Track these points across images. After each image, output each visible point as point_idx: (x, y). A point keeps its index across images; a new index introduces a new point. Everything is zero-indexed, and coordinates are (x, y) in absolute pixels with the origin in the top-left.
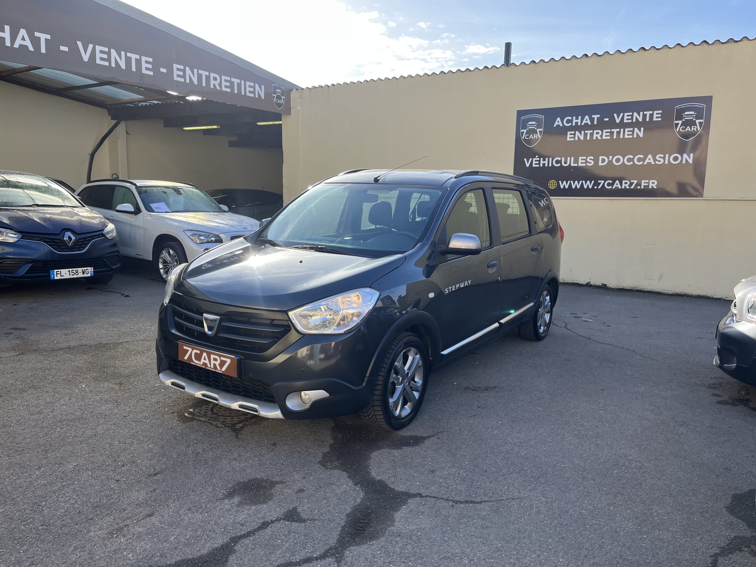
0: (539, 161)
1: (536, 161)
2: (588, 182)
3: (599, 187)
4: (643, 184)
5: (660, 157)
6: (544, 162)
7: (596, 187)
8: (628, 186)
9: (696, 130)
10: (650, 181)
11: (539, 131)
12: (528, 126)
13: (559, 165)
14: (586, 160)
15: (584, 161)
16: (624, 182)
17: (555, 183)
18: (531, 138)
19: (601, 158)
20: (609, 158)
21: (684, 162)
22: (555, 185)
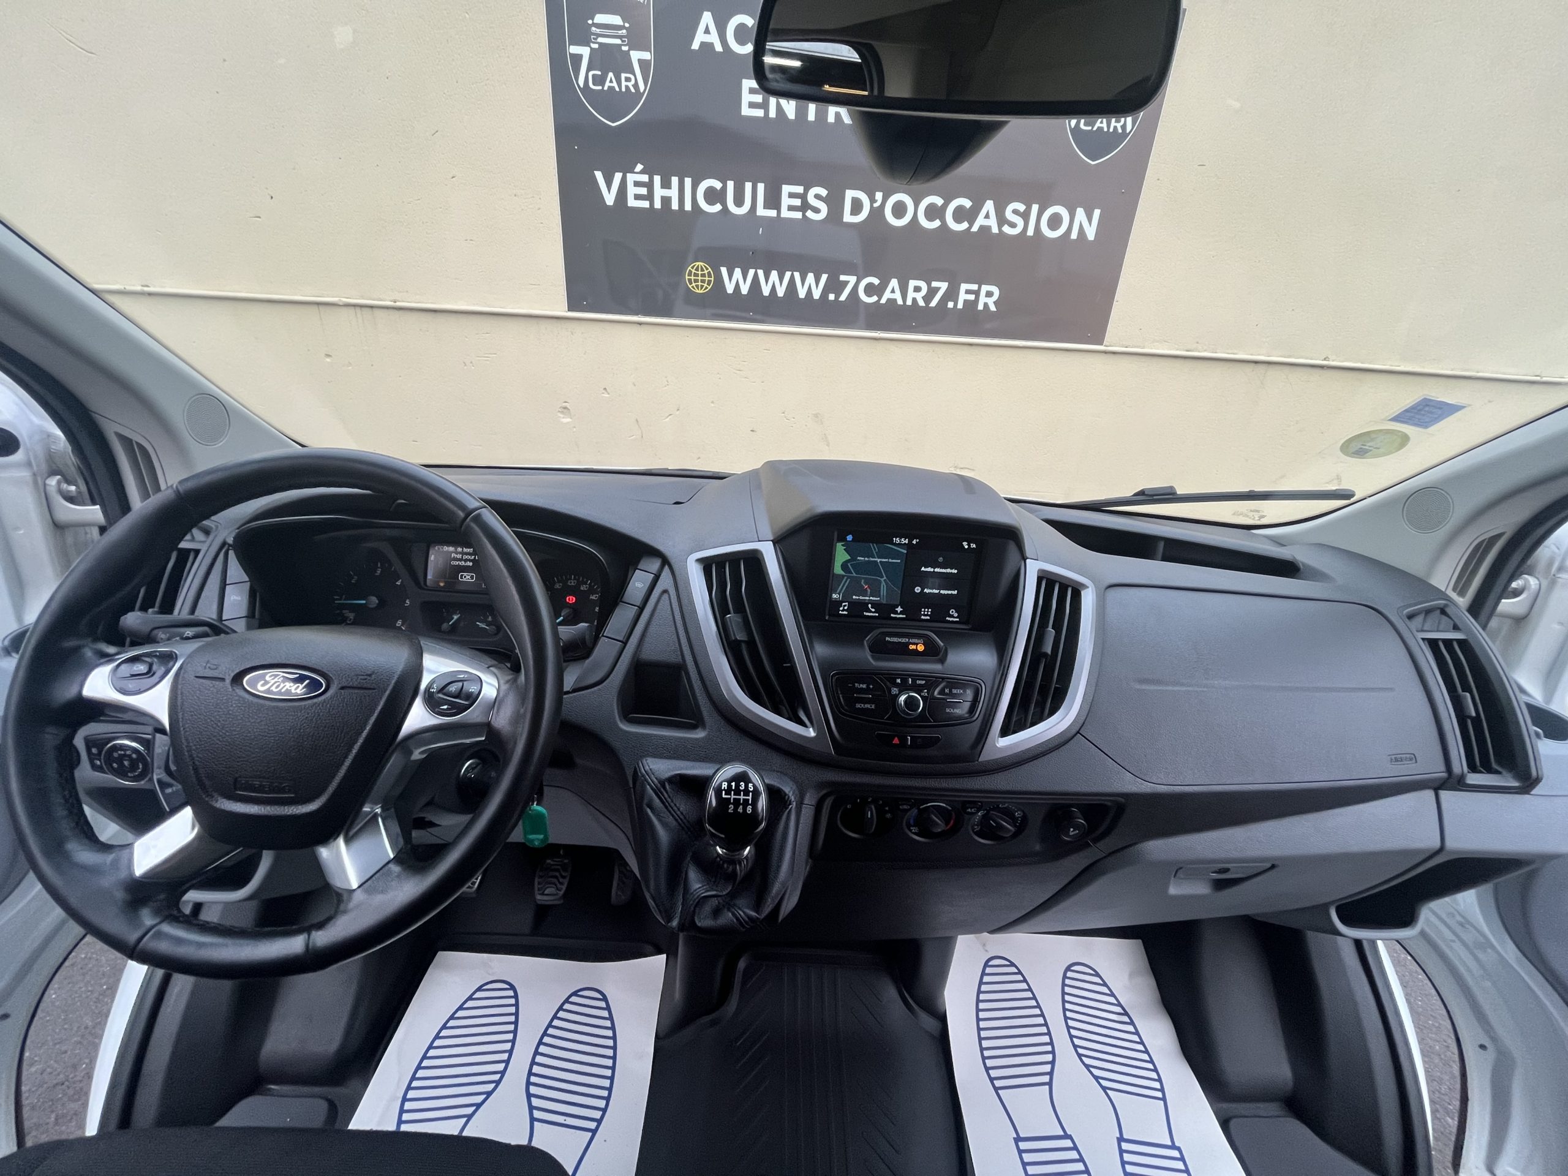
0: (650, 186)
1: (637, 184)
2: (811, 277)
3: (843, 298)
4: (963, 297)
5: (1015, 212)
6: (666, 193)
7: (832, 297)
8: (923, 298)
9: (1120, 131)
10: (983, 286)
11: (639, 60)
12: (593, 29)
13: (718, 207)
14: (803, 197)
15: (797, 202)
16: (912, 283)
17: (706, 272)
18: (611, 88)
19: (850, 194)
20: (873, 200)
21: (1074, 235)
22: (707, 279)
